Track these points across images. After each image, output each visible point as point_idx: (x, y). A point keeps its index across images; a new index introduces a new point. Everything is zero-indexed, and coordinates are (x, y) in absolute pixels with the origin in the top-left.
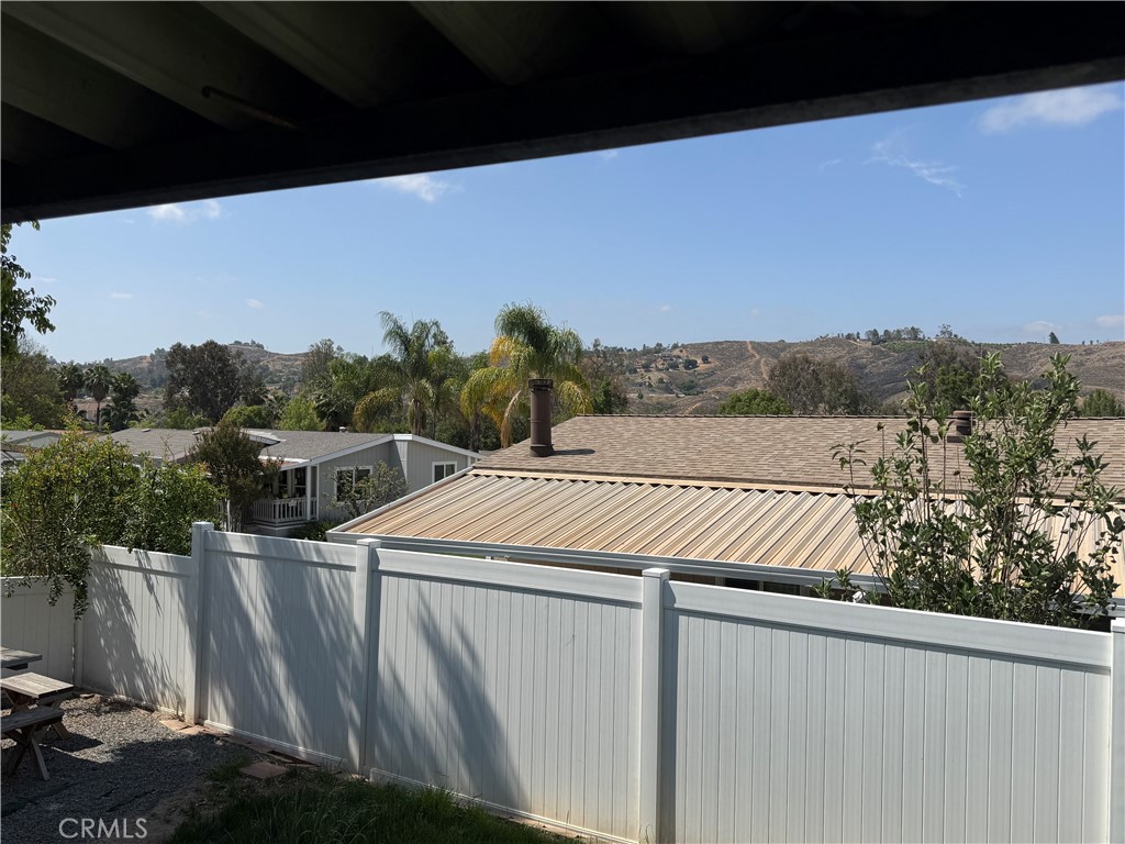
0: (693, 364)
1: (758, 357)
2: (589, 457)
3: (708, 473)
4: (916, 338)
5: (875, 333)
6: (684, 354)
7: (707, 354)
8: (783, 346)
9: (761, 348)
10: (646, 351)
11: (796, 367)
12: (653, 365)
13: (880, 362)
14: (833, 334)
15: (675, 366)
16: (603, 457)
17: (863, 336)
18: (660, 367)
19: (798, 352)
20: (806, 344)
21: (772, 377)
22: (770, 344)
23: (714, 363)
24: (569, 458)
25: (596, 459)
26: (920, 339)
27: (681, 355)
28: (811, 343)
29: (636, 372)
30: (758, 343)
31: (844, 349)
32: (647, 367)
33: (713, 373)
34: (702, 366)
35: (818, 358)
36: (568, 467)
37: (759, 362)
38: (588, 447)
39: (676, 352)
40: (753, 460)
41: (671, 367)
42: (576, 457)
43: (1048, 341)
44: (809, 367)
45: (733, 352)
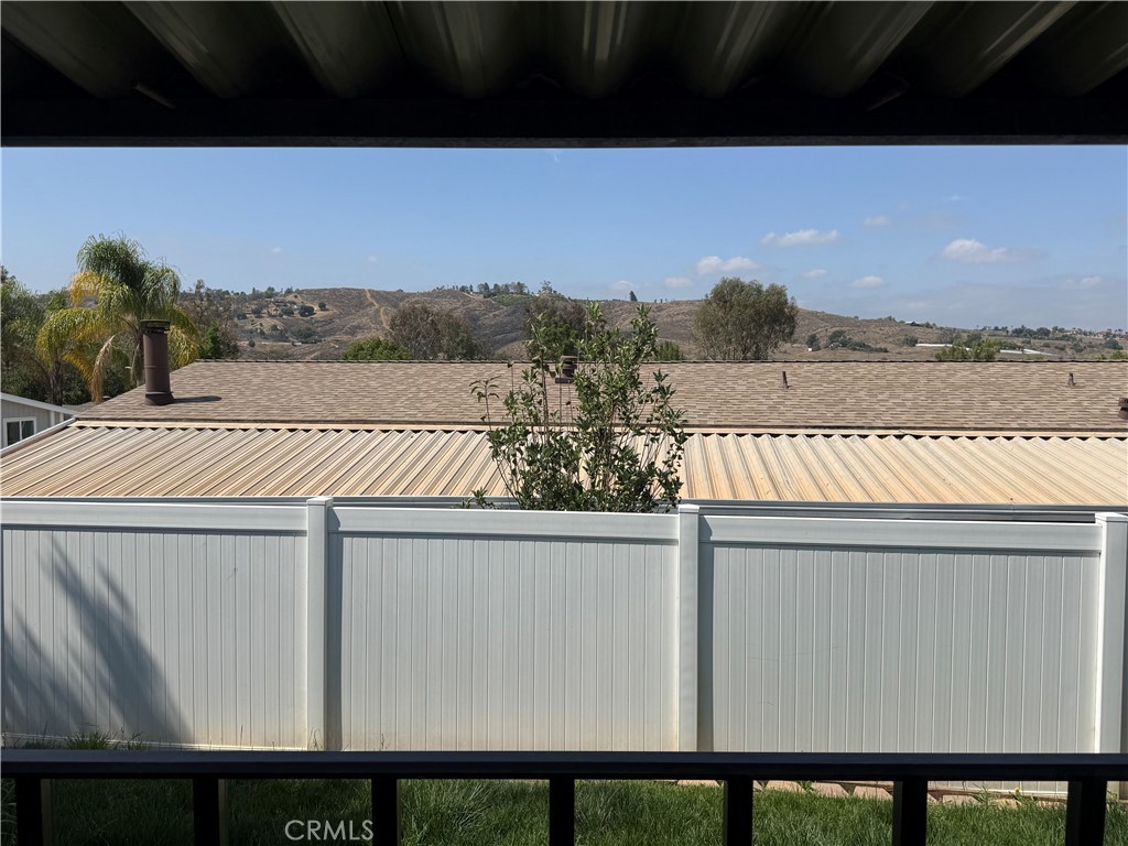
0: (310, 311)
1: (377, 306)
2: (216, 404)
3: (347, 416)
4: (522, 293)
5: (486, 286)
6: (299, 300)
7: (324, 301)
8: (400, 296)
9: (381, 297)
10: (256, 296)
11: (416, 317)
12: (265, 311)
13: (491, 315)
14: (449, 286)
15: (290, 313)
16: (231, 403)
17: (475, 290)
18: (273, 313)
19: (417, 302)
20: (423, 294)
21: (393, 326)
22: (388, 293)
23: (332, 311)
24: (193, 406)
25: (223, 406)
26: (525, 294)
27: (296, 300)
28: (429, 294)
29: (244, 317)
30: (377, 292)
31: (459, 301)
32: (258, 313)
33: (331, 321)
34: (319, 314)
35: (436, 309)
36: (192, 415)
37: (378, 311)
38: (213, 394)
39: (290, 298)
40: (389, 403)
41: (285, 313)
42: (200, 404)
43: (629, 300)
44: (428, 317)
45: (352, 300)
